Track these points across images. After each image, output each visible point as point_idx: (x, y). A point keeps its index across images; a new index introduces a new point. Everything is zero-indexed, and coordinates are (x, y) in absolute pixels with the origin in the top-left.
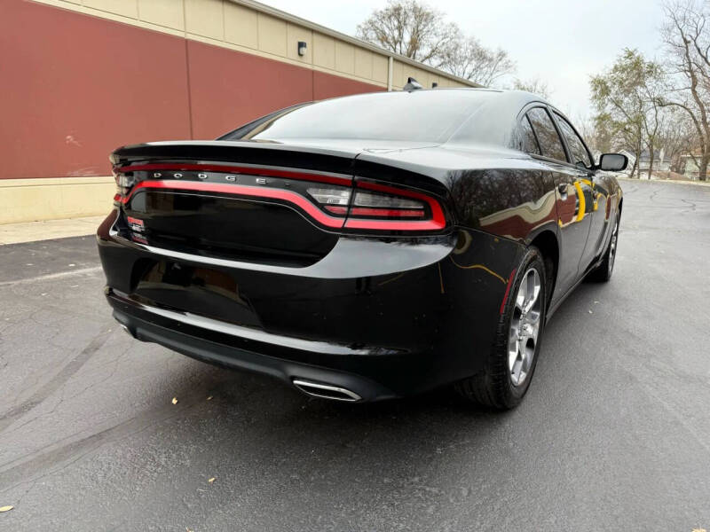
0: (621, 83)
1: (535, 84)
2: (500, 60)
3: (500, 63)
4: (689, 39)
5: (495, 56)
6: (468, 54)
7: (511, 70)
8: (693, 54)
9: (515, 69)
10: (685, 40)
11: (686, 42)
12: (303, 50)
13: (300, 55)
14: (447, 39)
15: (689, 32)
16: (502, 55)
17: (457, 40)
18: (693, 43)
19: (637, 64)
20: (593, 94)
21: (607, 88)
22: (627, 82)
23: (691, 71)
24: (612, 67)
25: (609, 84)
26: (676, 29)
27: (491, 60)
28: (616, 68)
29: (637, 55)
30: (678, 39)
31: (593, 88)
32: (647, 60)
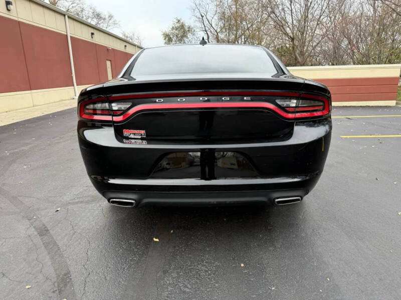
0: (177, 36)
1: (134, 35)
2: (110, 19)
3: (110, 22)
4: (203, 15)
5: (107, 17)
6: (91, 15)
7: (117, 26)
8: (206, 23)
9: (119, 25)
10: (201, 15)
11: (202, 16)
12: (11, 7)
13: (9, 10)
14: (75, 5)
15: (203, 12)
16: (111, 17)
17: (81, 5)
18: (205, 16)
19: (182, 26)
20: (164, 41)
21: (171, 38)
22: (179, 35)
23: (206, 31)
24: (171, 27)
25: (171, 36)
26: (197, 9)
27: (104, 19)
28: (173, 28)
29: (182, 21)
30: (198, 15)
31: (164, 38)
32: (186, 25)
